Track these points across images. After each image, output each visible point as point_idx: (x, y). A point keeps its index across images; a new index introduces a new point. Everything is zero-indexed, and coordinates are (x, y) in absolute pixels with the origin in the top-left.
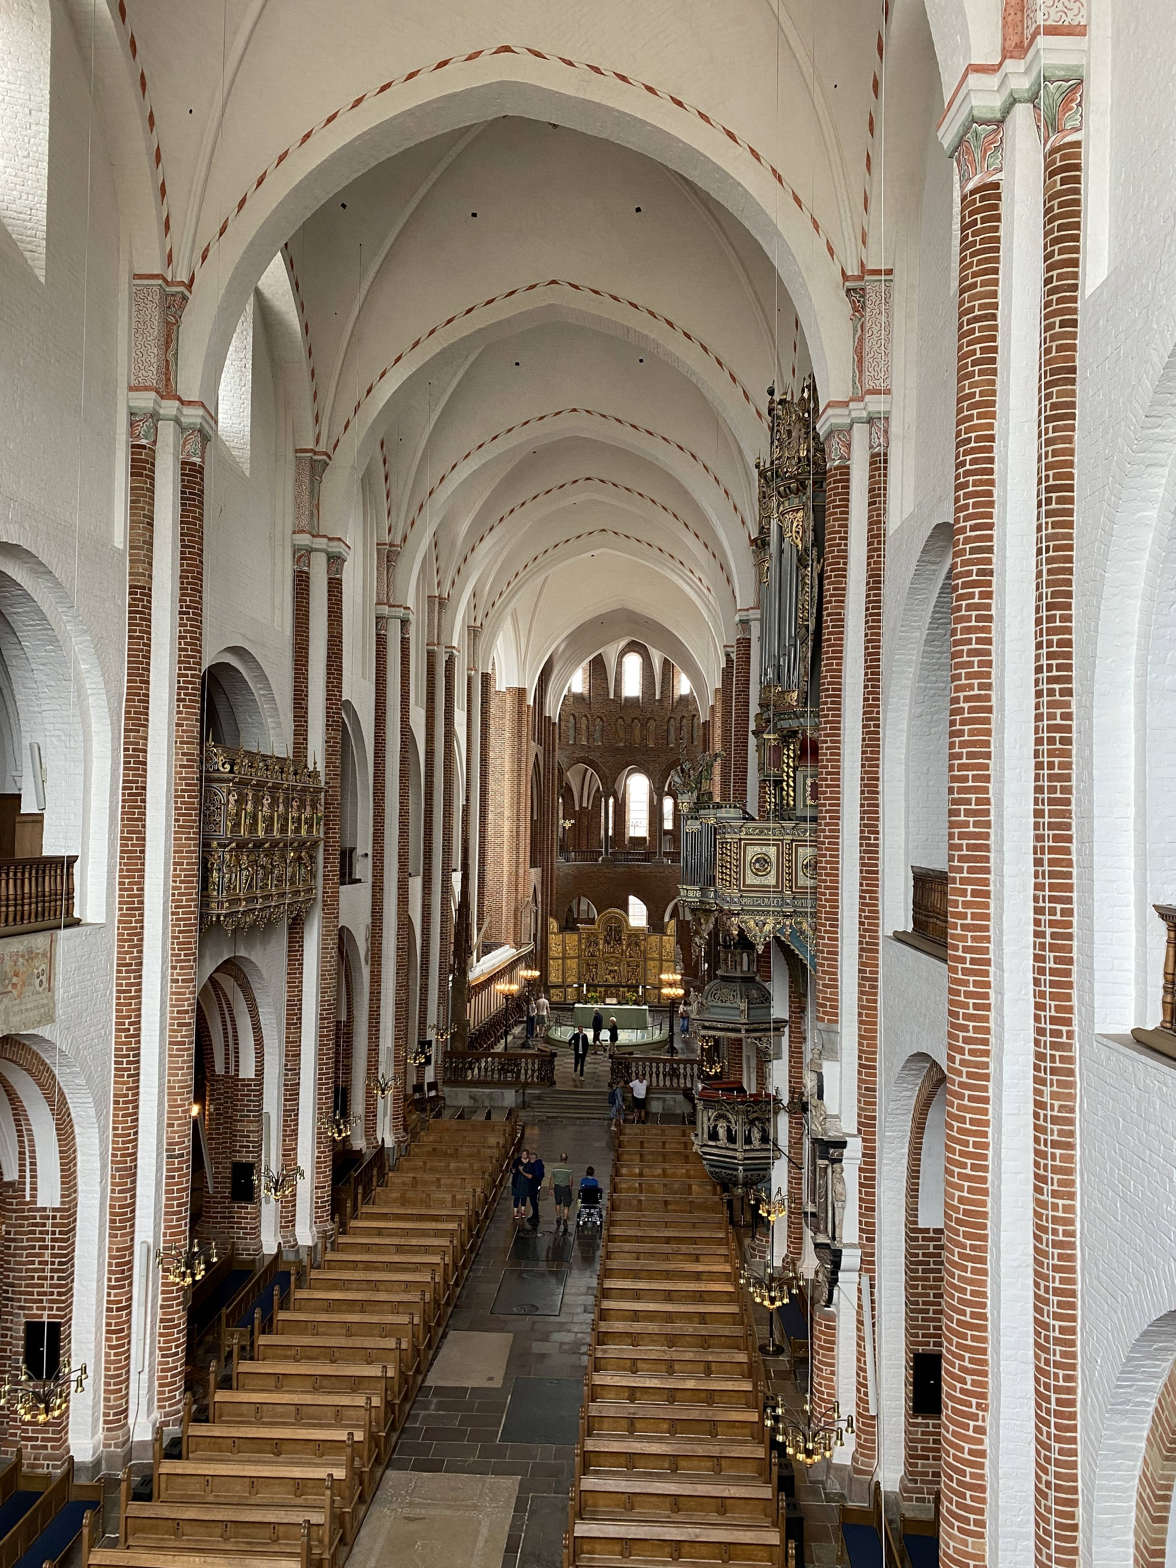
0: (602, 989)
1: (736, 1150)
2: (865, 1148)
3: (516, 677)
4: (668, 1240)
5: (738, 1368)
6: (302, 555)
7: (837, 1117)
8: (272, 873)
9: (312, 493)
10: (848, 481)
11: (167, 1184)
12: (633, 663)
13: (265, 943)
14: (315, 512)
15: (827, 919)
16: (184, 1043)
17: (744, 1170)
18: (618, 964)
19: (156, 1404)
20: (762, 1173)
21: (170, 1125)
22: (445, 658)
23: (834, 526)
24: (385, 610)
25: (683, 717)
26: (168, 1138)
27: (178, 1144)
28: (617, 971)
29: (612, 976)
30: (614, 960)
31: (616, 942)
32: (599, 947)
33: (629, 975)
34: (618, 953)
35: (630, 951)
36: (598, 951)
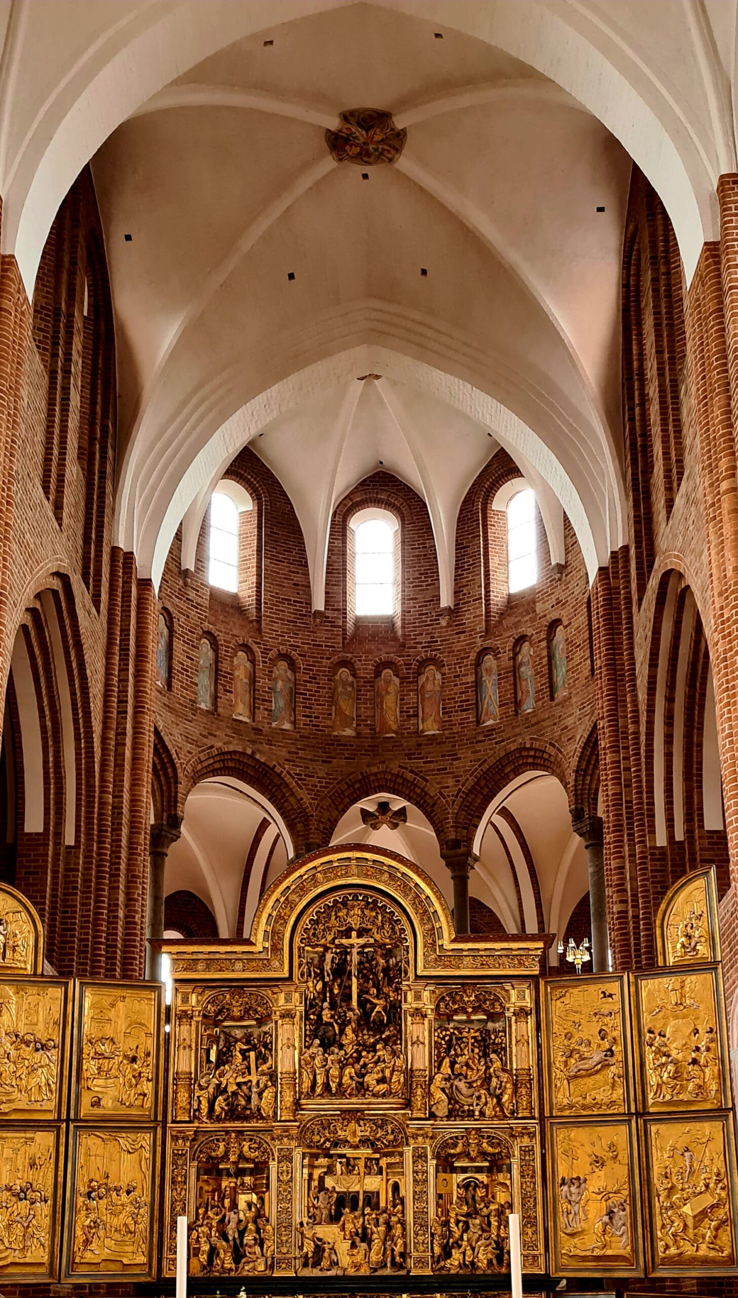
18: (386, 1153)
28: (382, 1204)
29: (347, 1233)
30: (360, 1134)
31: (371, 1033)
32: (276, 1062)
33: (452, 1220)
34: (384, 1095)
35: (447, 1076)
36: (270, 1084)
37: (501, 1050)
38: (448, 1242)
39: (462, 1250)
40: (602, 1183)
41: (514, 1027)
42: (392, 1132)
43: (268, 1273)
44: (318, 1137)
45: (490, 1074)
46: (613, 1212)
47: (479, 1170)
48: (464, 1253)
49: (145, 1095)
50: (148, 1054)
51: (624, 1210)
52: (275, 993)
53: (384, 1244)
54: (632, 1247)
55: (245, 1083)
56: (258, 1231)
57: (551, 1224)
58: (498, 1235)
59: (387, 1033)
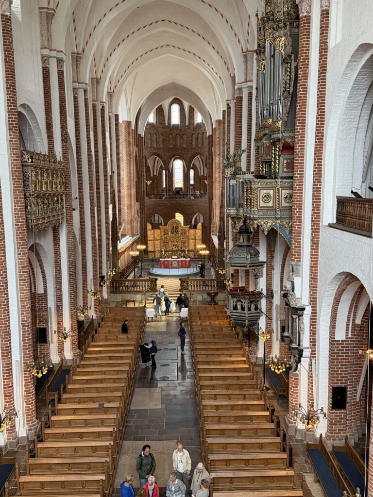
0: (171, 252)
1: (245, 314)
2: (313, 310)
3: (126, 117)
4: (218, 349)
5: (256, 396)
6: (45, 59)
7: (299, 298)
8: (49, 207)
9: (48, 29)
10: (310, 23)
11: (23, 337)
12: (175, 108)
13: (45, 237)
14: (50, 39)
15: (297, 220)
16: (25, 280)
17: (248, 321)
18: (177, 241)
19: (26, 422)
20: (255, 322)
21: (22, 314)
22: (100, 107)
23: (303, 44)
24: (77, 85)
25: (199, 133)
26: (22, 319)
27: (26, 321)
28: (177, 245)
29: (174, 247)
30: (175, 240)
32: (169, 235)
33: (182, 246)
34: (177, 237)
35: (182, 236)
36: (169, 237)
37: (186, 234)
39: (183, 248)
44: (172, 240)
45: (185, 236)
47: (184, 243)
49: (159, 238)
50: (160, 235)
56: (168, 247)
57: (189, 247)
58: (185, 248)
59: (177, 233)
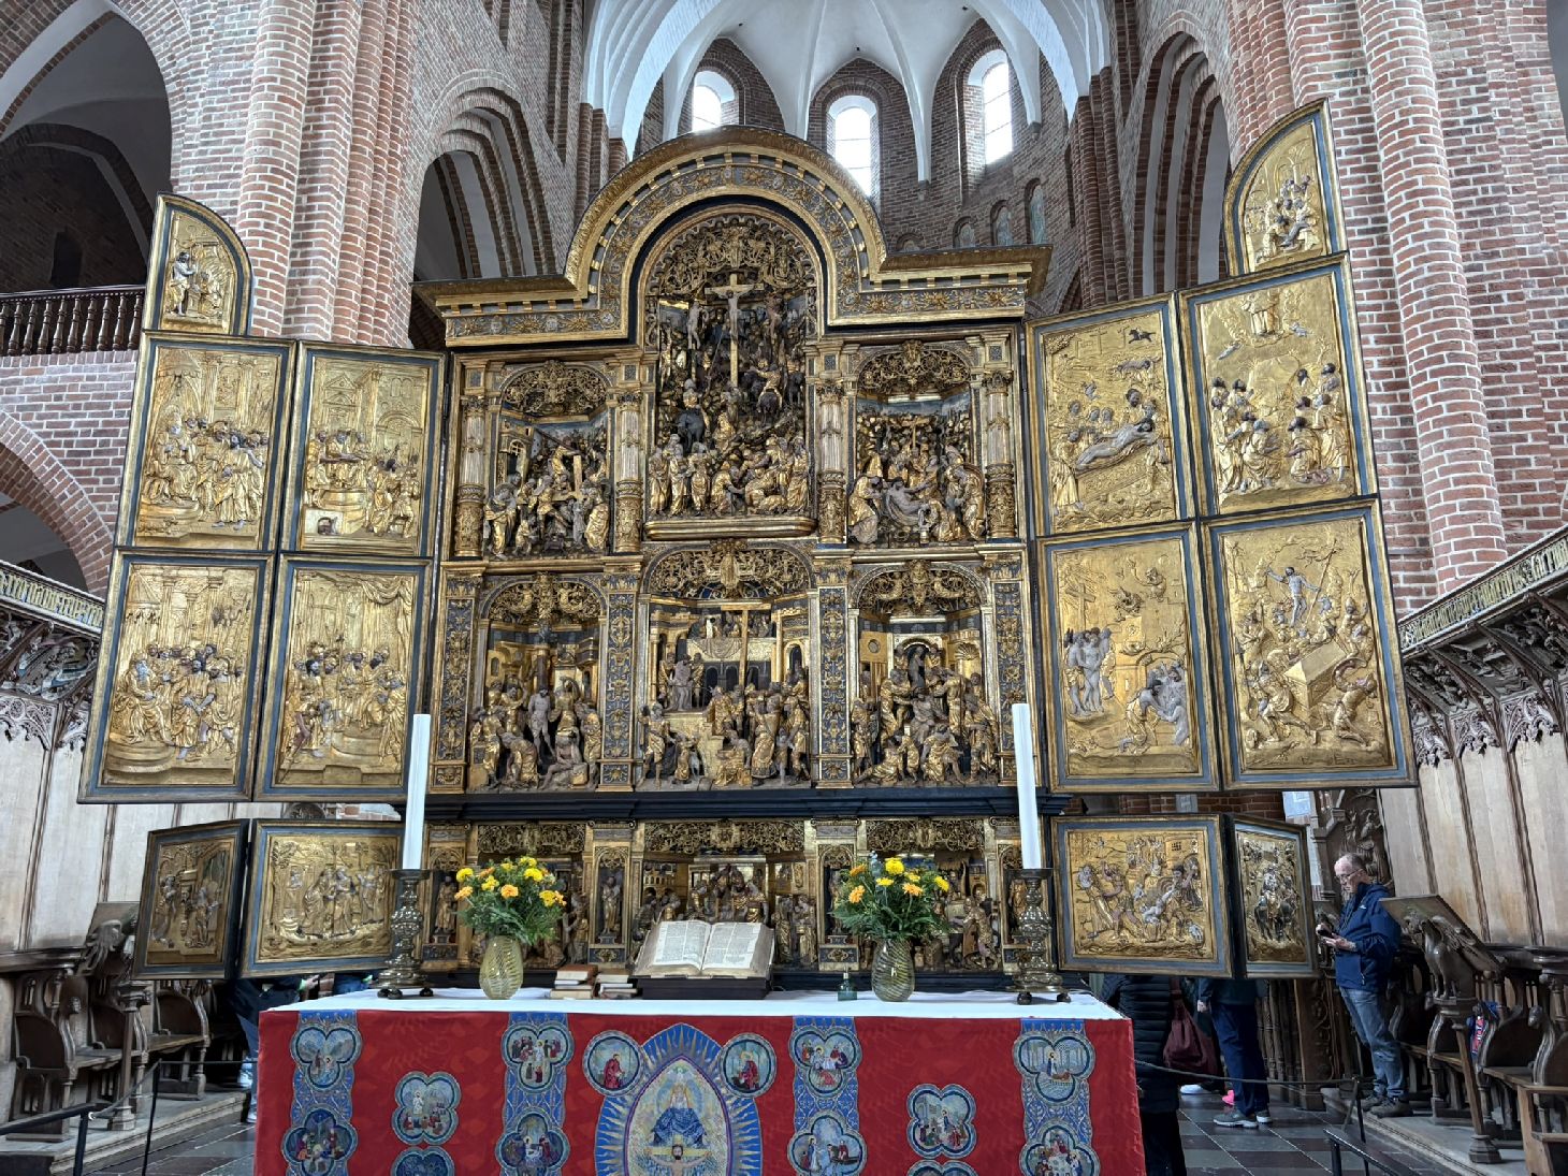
28: (775, 678)
29: (718, 724)
30: (740, 573)
31: (758, 423)
32: (611, 469)
33: (886, 704)
34: (776, 512)
35: (875, 481)
36: (599, 500)
37: (965, 439)
38: (878, 738)
39: (901, 749)
40: (1138, 637)
41: (982, 404)
42: (790, 570)
43: (590, 787)
44: (674, 580)
45: (946, 479)
46: (1159, 683)
47: (930, 628)
48: (905, 757)
49: (406, 518)
50: (414, 459)
51: (1178, 679)
52: (612, 368)
53: (775, 741)
54: (1195, 742)
55: (566, 502)
56: (578, 723)
57: (1049, 706)
58: (961, 727)
59: (783, 420)
